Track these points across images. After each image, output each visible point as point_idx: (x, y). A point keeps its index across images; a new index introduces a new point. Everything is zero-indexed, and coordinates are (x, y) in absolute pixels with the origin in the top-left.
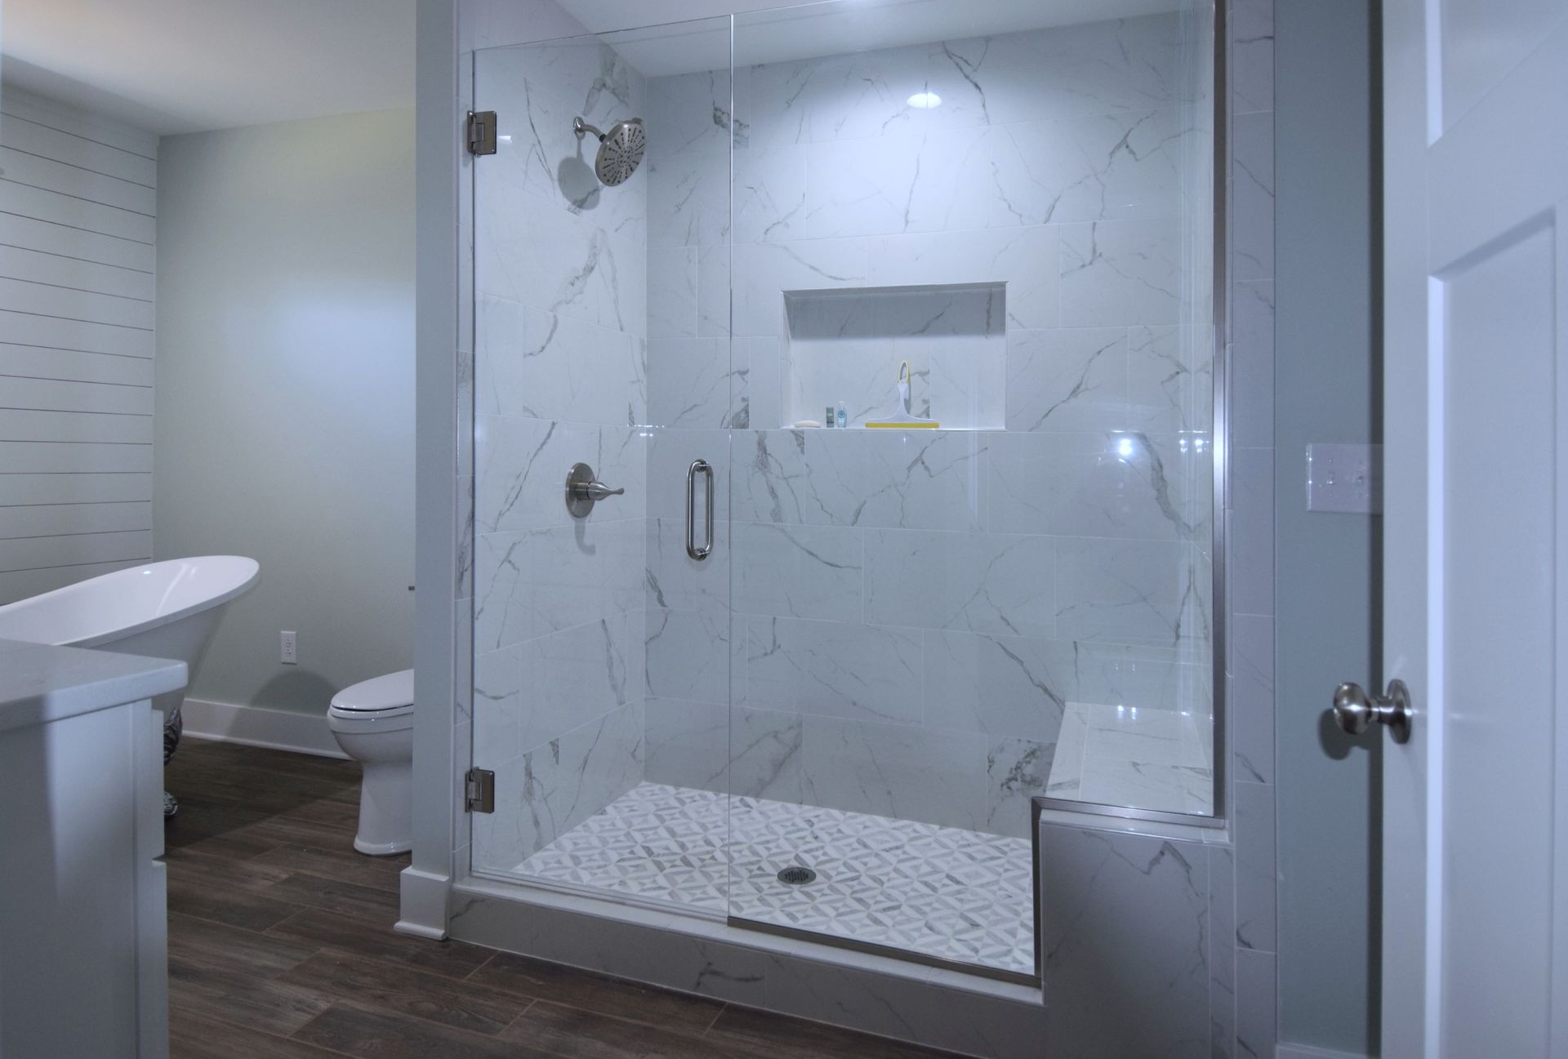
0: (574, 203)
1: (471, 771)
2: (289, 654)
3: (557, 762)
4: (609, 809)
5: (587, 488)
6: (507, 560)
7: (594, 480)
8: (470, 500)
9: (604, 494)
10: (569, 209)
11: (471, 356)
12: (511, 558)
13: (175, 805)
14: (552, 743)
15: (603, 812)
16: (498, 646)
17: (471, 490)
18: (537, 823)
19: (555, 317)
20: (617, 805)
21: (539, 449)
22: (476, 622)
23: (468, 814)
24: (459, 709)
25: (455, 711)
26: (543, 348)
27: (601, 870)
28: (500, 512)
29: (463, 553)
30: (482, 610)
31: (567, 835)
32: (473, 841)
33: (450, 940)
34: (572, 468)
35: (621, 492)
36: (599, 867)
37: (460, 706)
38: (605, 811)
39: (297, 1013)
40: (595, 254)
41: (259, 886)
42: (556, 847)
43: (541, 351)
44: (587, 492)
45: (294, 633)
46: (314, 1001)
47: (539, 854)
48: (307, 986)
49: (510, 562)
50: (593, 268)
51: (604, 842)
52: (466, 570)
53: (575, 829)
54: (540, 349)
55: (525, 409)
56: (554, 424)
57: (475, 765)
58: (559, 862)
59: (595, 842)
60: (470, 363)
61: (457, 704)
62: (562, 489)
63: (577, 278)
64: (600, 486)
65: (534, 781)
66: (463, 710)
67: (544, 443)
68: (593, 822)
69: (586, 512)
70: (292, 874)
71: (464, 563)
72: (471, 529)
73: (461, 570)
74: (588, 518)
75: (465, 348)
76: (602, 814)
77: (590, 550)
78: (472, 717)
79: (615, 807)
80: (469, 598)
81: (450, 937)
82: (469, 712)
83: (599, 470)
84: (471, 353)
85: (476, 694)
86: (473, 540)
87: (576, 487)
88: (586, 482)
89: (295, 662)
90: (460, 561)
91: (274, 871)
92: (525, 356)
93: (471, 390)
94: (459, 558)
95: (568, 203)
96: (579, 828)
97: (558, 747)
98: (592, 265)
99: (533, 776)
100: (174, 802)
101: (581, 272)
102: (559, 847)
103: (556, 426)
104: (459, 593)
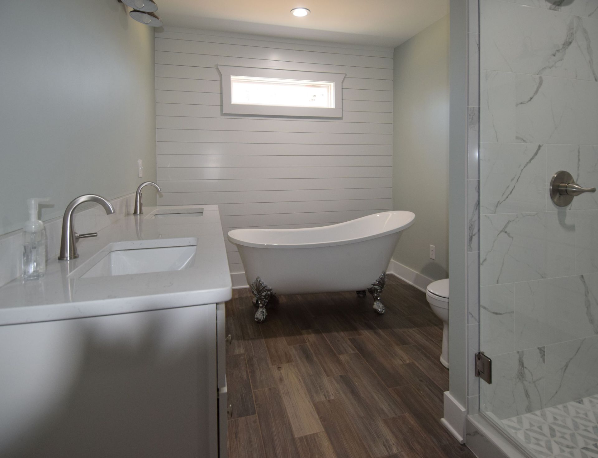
0: (554, 4)
1: (479, 353)
2: (432, 256)
3: (544, 361)
4: (586, 400)
5: (566, 187)
6: (504, 231)
7: (573, 183)
8: (477, 194)
9: (580, 192)
10: (550, 9)
11: (478, 109)
12: (507, 230)
13: (384, 309)
14: (540, 349)
15: (580, 402)
16: (498, 282)
17: (477, 188)
18: (527, 395)
19: (540, 78)
20: (593, 400)
21: (528, 163)
22: (482, 268)
23: (477, 378)
24: (470, 316)
25: (468, 317)
26: (531, 99)
27: (569, 450)
28: (499, 202)
29: (472, 225)
30: (485, 260)
31: (552, 409)
32: (481, 394)
33: (466, 446)
34: (556, 174)
35: (593, 191)
36: (568, 447)
37: (471, 314)
38: (582, 401)
39: (383, 447)
40: (572, 33)
41: (397, 362)
42: (541, 415)
43: (530, 100)
44: (566, 190)
45: (434, 246)
46: (392, 444)
47: (529, 415)
48: (393, 432)
49: (506, 232)
50: (570, 43)
51: (576, 427)
52: (474, 235)
53: (557, 406)
54: (529, 99)
55: (517, 138)
56: (540, 146)
57: (482, 350)
58: (540, 428)
59: (570, 424)
60: (477, 113)
61: (469, 313)
62: (547, 187)
63: (558, 51)
64: (576, 186)
65: (525, 369)
66: (473, 317)
67: (532, 159)
68: (572, 405)
69: (567, 203)
70: (411, 362)
71: (473, 231)
72: (477, 212)
73: (471, 235)
74: (568, 207)
75: (473, 104)
76: (579, 403)
77: (571, 228)
78: (479, 322)
79: (591, 402)
80: (477, 252)
81: (466, 444)
82: (477, 318)
83: (578, 176)
84: (477, 107)
85: (482, 309)
86: (479, 218)
87: (559, 186)
88: (566, 183)
89: (434, 259)
90: (470, 230)
91: (405, 357)
92: (517, 105)
93: (477, 129)
94: (470, 228)
95: (549, 5)
96: (560, 406)
97: (544, 352)
98: (570, 41)
99: (525, 366)
100: (383, 308)
101: (561, 47)
102: (543, 415)
103: (542, 148)
104: (470, 248)
